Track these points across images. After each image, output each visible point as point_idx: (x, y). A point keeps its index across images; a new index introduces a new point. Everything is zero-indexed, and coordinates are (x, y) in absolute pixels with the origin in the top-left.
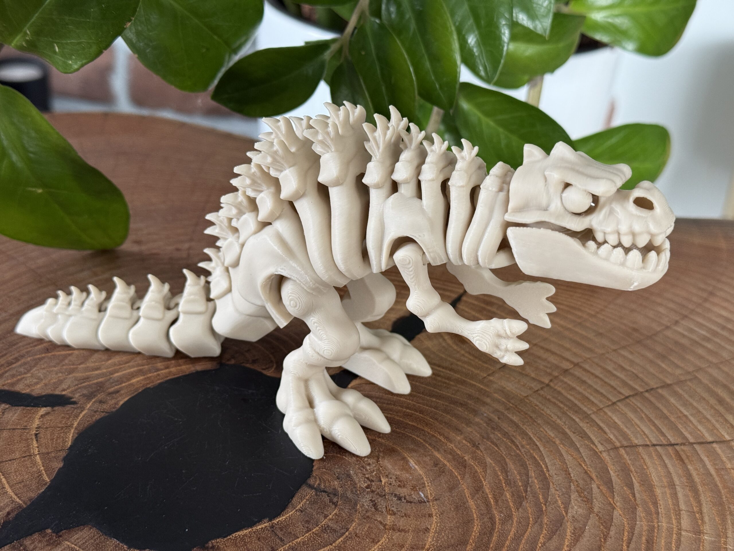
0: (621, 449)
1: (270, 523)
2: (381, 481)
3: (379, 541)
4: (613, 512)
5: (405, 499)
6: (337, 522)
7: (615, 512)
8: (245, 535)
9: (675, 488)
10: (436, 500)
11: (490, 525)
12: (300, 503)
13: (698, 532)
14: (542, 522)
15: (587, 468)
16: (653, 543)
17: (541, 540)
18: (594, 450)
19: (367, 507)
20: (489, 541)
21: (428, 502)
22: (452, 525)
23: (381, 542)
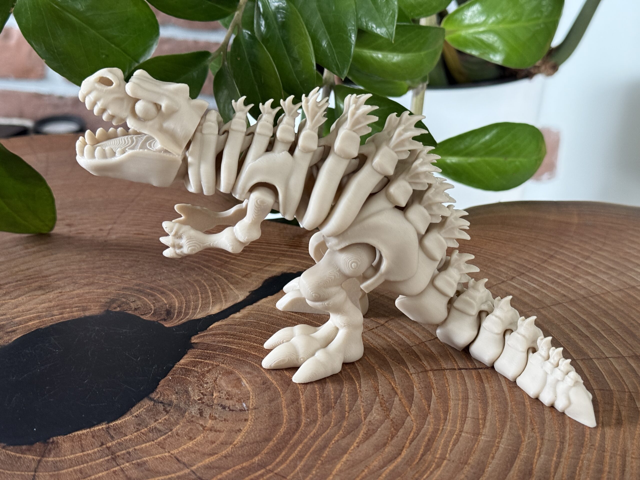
0: (430, 372)
1: (107, 425)
2: (213, 395)
3: (195, 438)
4: (406, 418)
5: (229, 408)
6: (164, 425)
7: (408, 418)
8: (83, 434)
9: (468, 401)
10: (255, 409)
11: (295, 427)
12: (137, 411)
13: (477, 434)
14: (341, 425)
15: (396, 385)
16: (433, 441)
17: (336, 439)
18: (406, 372)
19: (194, 414)
20: (290, 439)
21: (248, 410)
22: (262, 427)
23: (197, 439)
